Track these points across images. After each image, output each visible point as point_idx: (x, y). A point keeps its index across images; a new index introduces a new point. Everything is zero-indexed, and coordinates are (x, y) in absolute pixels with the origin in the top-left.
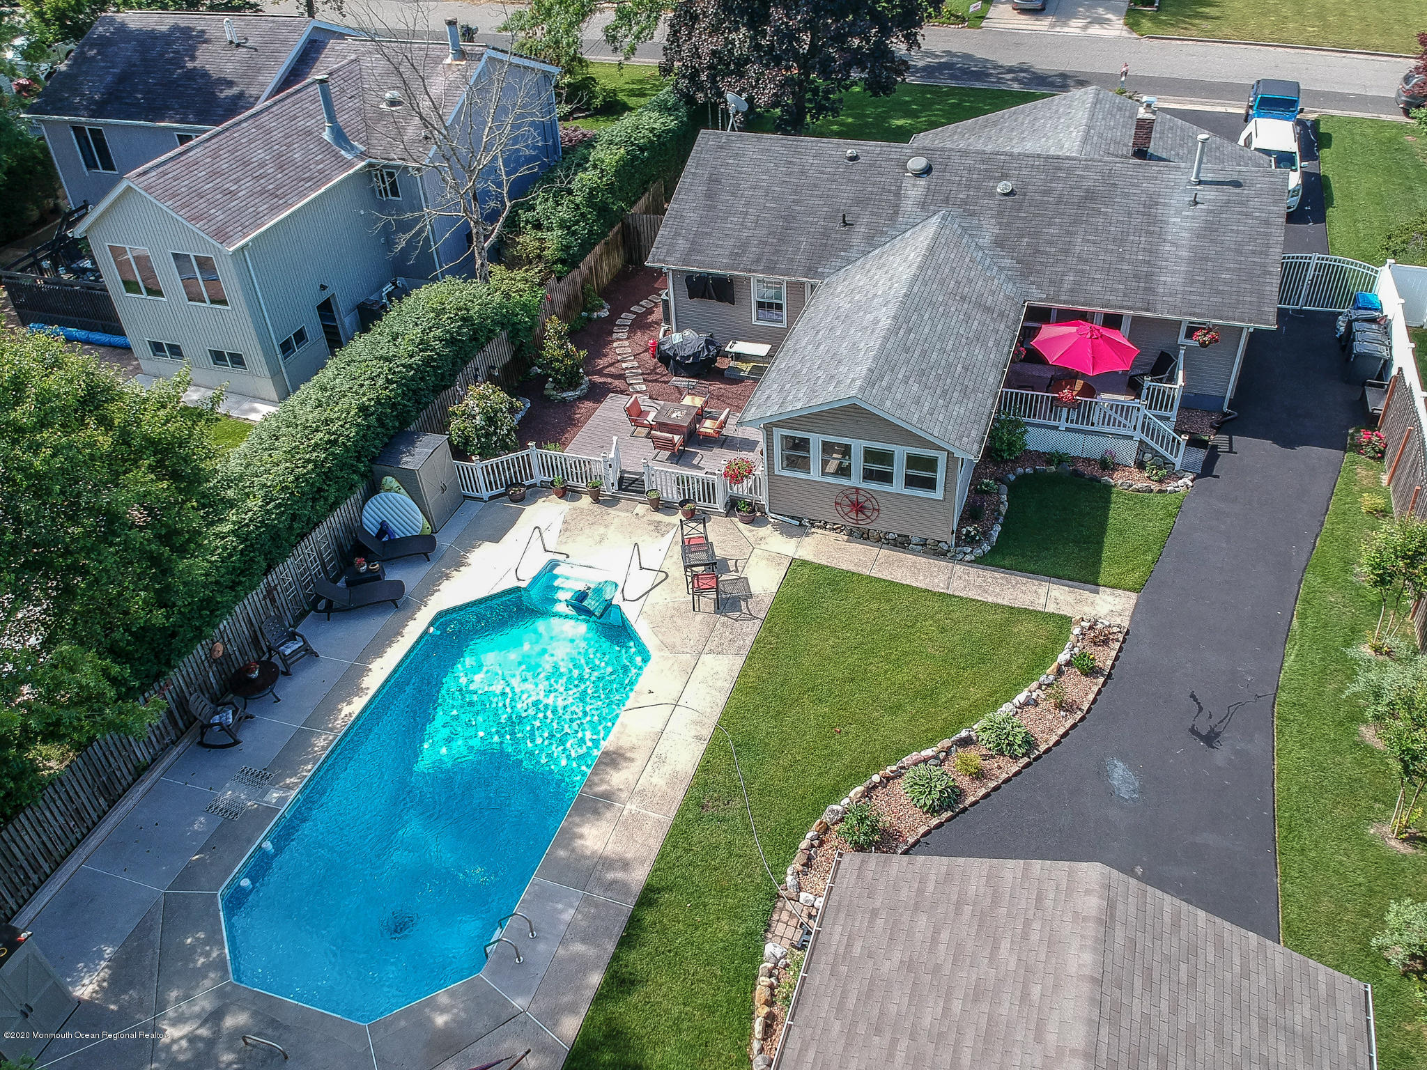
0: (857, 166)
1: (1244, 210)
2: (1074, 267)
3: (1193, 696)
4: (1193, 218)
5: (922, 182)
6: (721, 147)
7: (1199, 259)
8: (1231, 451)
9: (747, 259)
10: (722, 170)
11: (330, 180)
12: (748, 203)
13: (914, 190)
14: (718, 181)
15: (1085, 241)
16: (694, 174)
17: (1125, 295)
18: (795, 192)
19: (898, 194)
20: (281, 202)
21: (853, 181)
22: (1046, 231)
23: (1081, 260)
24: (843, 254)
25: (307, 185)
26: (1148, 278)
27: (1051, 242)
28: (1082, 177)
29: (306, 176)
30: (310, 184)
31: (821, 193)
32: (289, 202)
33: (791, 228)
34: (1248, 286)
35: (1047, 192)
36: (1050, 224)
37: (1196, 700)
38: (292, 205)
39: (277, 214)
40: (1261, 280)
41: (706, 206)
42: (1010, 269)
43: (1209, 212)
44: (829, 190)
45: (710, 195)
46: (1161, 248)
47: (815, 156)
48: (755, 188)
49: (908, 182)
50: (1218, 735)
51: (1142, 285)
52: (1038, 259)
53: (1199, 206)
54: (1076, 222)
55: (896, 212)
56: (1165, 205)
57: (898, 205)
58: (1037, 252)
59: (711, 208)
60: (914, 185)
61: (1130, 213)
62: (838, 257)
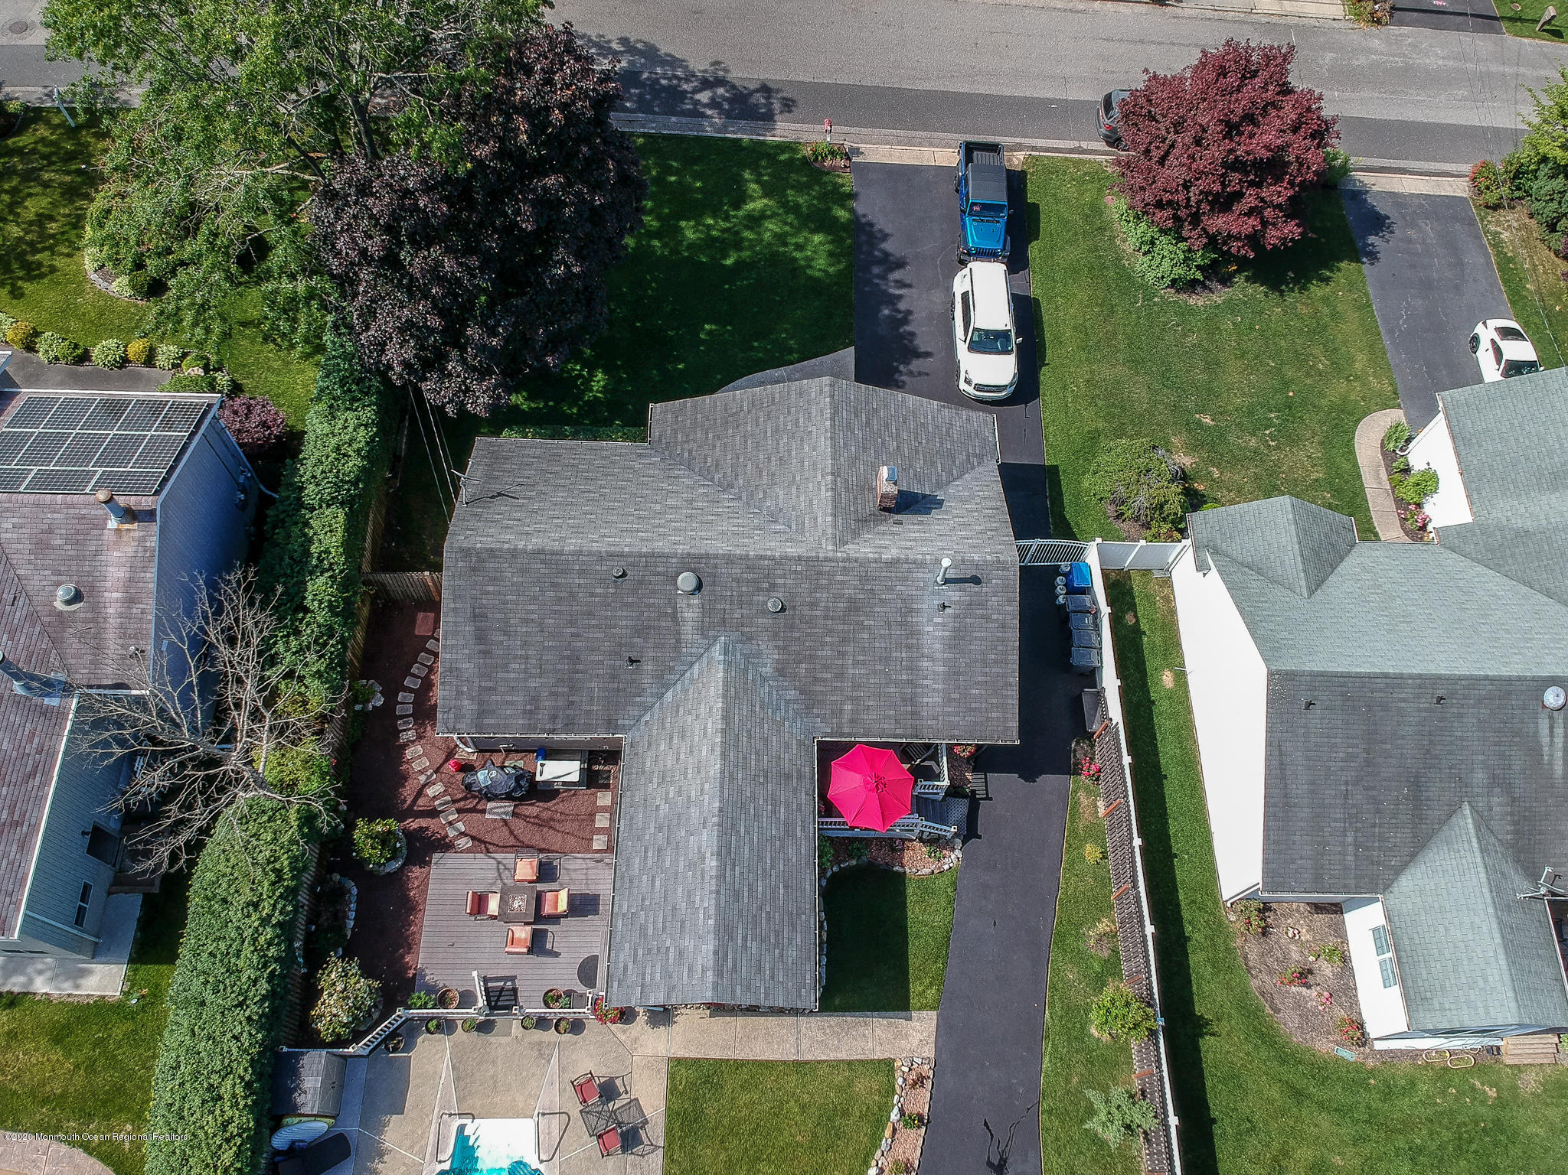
0: (627, 584)
1: (985, 612)
2: (850, 694)
3: (986, 1124)
4: (943, 625)
5: (695, 601)
6: (474, 570)
7: (953, 673)
8: (988, 798)
9: (543, 716)
10: (484, 601)
11: (54, 754)
12: (525, 644)
13: (690, 612)
14: (484, 616)
15: (856, 663)
16: (455, 610)
17: (897, 722)
18: (572, 623)
19: (674, 617)
20: (25, 829)
21: (626, 605)
22: (820, 653)
23: (857, 686)
24: (638, 699)
25: (37, 783)
26: (911, 700)
27: (826, 667)
28: (842, 583)
29: (29, 768)
30: (38, 778)
31: (597, 623)
32: (33, 821)
33: (578, 672)
34: (994, 701)
35: (813, 605)
36: (823, 644)
37: (988, 1128)
38: (37, 826)
39: (31, 852)
40: (1004, 692)
41: (480, 652)
42: (796, 701)
43: (956, 616)
44: (606, 618)
45: (481, 637)
46: (920, 664)
47: (581, 572)
48: (526, 621)
49: (681, 603)
50: (1005, 1162)
51: (909, 708)
52: (818, 688)
53: (948, 610)
54: (845, 641)
55: (678, 641)
56: (918, 611)
57: (678, 632)
58: (816, 679)
59: (486, 654)
60: (689, 605)
61: (889, 624)
62: (633, 704)
